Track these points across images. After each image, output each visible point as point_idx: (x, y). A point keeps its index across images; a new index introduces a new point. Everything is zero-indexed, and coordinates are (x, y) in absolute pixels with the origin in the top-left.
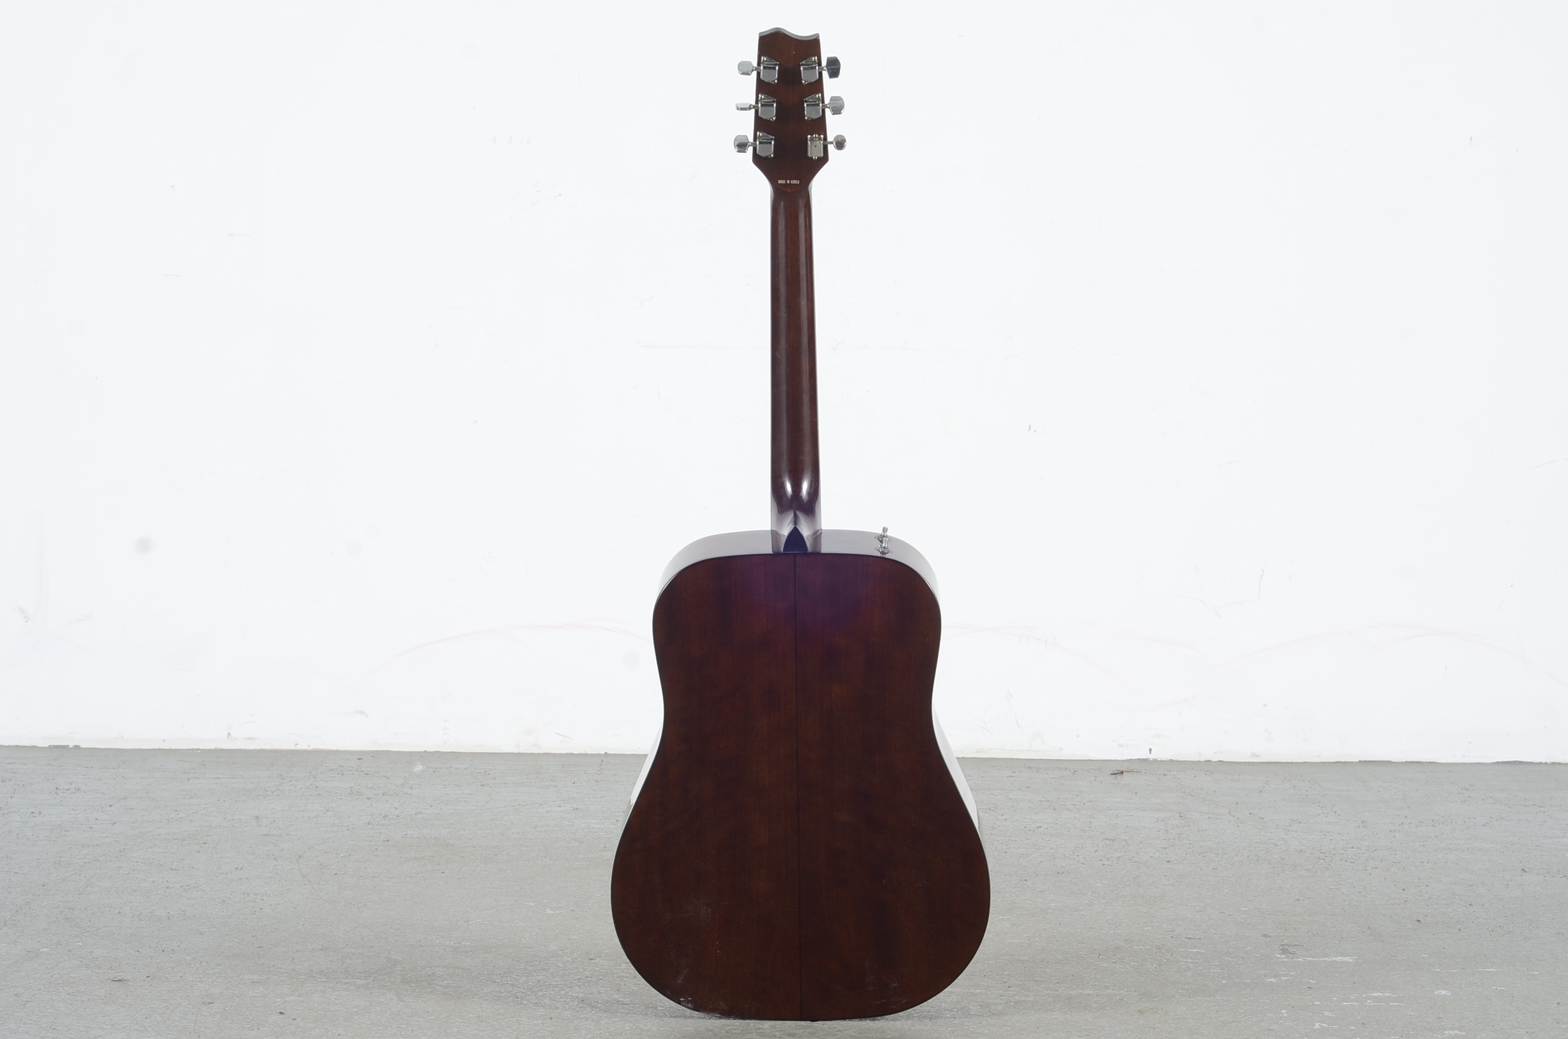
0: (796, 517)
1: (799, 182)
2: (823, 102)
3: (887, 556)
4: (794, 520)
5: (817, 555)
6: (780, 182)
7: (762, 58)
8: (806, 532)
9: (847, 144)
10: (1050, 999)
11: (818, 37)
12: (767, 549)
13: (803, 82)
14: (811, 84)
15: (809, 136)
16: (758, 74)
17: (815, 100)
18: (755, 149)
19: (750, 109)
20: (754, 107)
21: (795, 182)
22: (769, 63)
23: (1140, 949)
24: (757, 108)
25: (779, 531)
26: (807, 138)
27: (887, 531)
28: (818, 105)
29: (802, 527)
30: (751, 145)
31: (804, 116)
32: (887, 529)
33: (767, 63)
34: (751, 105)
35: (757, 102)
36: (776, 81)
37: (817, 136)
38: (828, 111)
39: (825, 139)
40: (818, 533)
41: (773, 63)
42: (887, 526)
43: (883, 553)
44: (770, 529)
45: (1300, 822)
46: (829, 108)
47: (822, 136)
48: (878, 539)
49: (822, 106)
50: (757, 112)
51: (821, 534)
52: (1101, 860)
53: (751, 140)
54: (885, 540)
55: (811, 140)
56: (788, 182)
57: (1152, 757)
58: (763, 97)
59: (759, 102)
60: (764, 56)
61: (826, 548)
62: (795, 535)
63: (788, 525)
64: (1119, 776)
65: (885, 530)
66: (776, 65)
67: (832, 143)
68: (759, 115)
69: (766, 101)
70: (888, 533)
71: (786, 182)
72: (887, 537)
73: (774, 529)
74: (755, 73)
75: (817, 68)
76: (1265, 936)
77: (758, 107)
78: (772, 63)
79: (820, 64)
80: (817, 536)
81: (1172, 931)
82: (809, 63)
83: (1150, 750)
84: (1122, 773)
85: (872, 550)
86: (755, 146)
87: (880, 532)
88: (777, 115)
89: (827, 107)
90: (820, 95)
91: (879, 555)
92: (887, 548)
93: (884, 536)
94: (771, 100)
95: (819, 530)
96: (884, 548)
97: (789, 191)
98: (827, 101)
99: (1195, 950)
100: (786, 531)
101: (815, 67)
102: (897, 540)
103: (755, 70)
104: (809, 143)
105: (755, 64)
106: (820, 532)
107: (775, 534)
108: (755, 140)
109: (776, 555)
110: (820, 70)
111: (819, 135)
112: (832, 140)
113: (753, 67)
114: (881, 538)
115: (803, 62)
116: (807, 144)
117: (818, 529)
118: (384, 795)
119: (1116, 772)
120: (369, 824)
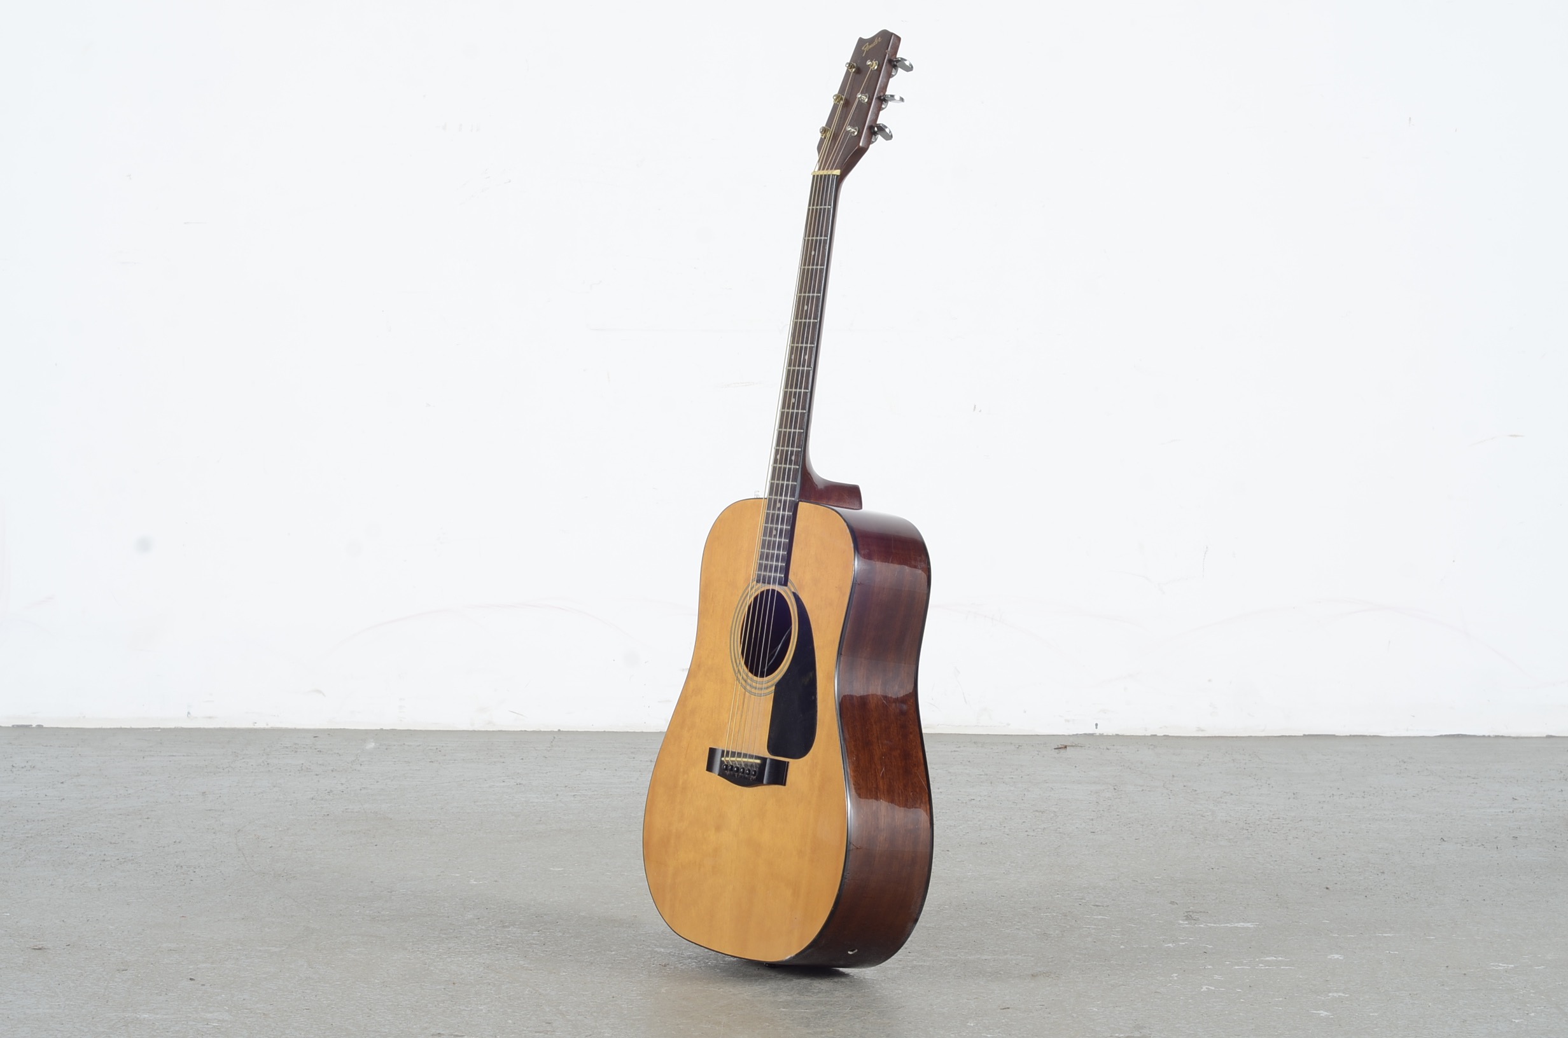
23: (1047, 915)
45: (1232, 794)
57: (1098, 732)
64: (1062, 751)
76: (1172, 903)
81: (1082, 899)
83: (1097, 725)
84: (1066, 747)
99: (1100, 917)
118: (332, 771)
119: (1060, 746)
120: (312, 799)
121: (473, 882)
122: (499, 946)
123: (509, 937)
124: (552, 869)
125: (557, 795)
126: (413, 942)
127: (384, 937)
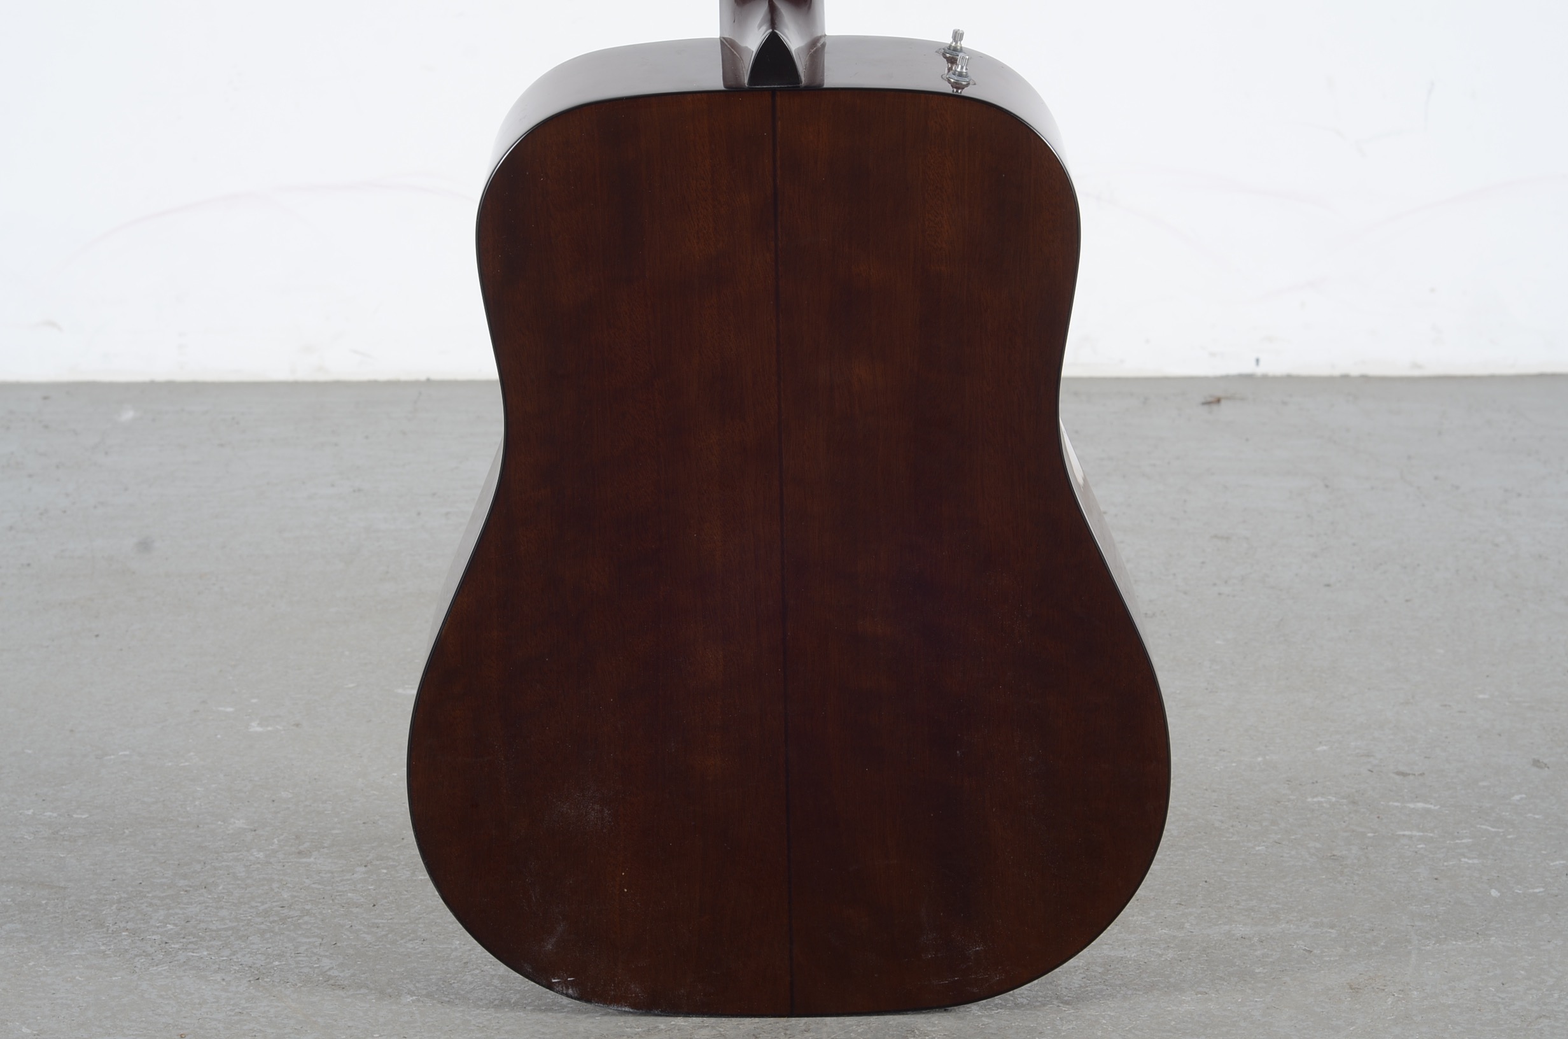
0: (773, 11)
3: (967, 92)
4: (769, 17)
5: (817, 92)
8: (794, 41)
10: (1170, 954)
12: (712, 79)
23: (1319, 803)
25: (737, 41)
27: (961, 39)
29: (786, 31)
32: (962, 35)
40: (819, 45)
42: (961, 28)
43: (957, 85)
44: (716, 34)
45: (1519, 495)
48: (944, 55)
51: (824, 45)
52: (1215, 585)
54: (963, 58)
57: (1260, 371)
61: (836, 76)
62: (774, 47)
63: (760, 27)
64: (1215, 407)
65: (957, 36)
70: (965, 43)
72: (961, 50)
73: (726, 36)
76: (1536, 763)
80: (816, 48)
81: (1368, 756)
83: (1258, 361)
84: (1218, 401)
85: (934, 79)
87: (948, 40)
91: (948, 89)
92: (966, 76)
93: (955, 49)
95: (821, 37)
96: (960, 74)
99: (1420, 805)
100: (753, 40)
102: (982, 56)
106: (822, 41)
107: (729, 48)
109: (731, 93)
114: (951, 55)
117: (819, 35)
118: (58, 467)
119: (1209, 399)
120: (11, 528)
121: (255, 728)
122: (285, 911)
123: (308, 882)
124: (400, 691)
125: (419, 514)
126: (119, 902)
127: (65, 888)
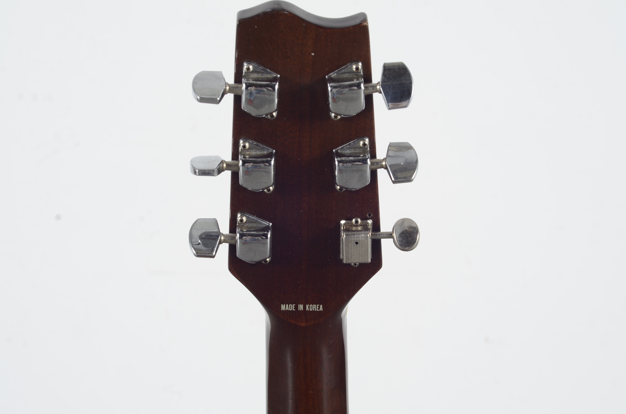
1: (321, 309)
2: (373, 155)
6: (283, 307)
7: (245, 66)
9: (422, 238)
11: (365, 20)
13: (333, 115)
14: (347, 120)
15: (343, 222)
16: (237, 100)
17: (358, 151)
18: (232, 249)
19: (220, 171)
20: (229, 166)
21: (313, 307)
22: (260, 76)
24: (235, 169)
26: (339, 225)
28: (364, 161)
30: (225, 241)
31: (334, 183)
33: (255, 76)
34: (222, 162)
35: (235, 156)
36: (275, 114)
37: (359, 220)
38: (382, 174)
39: (376, 227)
41: (269, 76)
46: (386, 168)
47: (370, 222)
49: (372, 164)
50: (235, 177)
53: (225, 229)
55: (346, 230)
56: (301, 307)
58: (247, 145)
59: (240, 157)
60: (249, 62)
66: (275, 80)
67: (389, 235)
68: (241, 182)
69: (254, 153)
71: (296, 307)
74: (229, 98)
75: (362, 86)
77: (237, 165)
78: (266, 76)
79: (368, 78)
82: (345, 76)
86: (233, 242)
88: (277, 183)
89: (382, 167)
90: (367, 141)
94: (265, 152)
97: (303, 324)
98: (381, 153)
101: (359, 86)
103: (230, 91)
104: (343, 236)
105: (230, 80)
108: (233, 229)
110: (368, 92)
111: (364, 219)
112: (391, 230)
113: (226, 84)
115: (333, 75)
116: (339, 236)
